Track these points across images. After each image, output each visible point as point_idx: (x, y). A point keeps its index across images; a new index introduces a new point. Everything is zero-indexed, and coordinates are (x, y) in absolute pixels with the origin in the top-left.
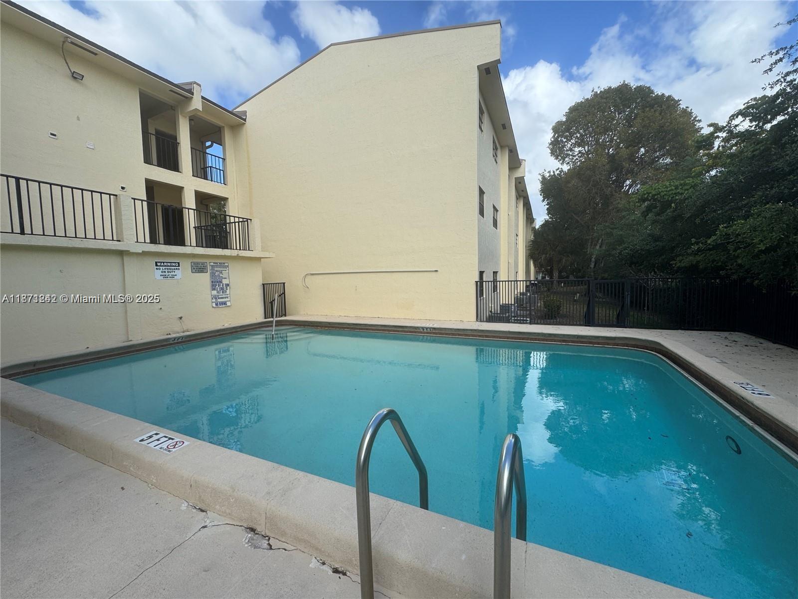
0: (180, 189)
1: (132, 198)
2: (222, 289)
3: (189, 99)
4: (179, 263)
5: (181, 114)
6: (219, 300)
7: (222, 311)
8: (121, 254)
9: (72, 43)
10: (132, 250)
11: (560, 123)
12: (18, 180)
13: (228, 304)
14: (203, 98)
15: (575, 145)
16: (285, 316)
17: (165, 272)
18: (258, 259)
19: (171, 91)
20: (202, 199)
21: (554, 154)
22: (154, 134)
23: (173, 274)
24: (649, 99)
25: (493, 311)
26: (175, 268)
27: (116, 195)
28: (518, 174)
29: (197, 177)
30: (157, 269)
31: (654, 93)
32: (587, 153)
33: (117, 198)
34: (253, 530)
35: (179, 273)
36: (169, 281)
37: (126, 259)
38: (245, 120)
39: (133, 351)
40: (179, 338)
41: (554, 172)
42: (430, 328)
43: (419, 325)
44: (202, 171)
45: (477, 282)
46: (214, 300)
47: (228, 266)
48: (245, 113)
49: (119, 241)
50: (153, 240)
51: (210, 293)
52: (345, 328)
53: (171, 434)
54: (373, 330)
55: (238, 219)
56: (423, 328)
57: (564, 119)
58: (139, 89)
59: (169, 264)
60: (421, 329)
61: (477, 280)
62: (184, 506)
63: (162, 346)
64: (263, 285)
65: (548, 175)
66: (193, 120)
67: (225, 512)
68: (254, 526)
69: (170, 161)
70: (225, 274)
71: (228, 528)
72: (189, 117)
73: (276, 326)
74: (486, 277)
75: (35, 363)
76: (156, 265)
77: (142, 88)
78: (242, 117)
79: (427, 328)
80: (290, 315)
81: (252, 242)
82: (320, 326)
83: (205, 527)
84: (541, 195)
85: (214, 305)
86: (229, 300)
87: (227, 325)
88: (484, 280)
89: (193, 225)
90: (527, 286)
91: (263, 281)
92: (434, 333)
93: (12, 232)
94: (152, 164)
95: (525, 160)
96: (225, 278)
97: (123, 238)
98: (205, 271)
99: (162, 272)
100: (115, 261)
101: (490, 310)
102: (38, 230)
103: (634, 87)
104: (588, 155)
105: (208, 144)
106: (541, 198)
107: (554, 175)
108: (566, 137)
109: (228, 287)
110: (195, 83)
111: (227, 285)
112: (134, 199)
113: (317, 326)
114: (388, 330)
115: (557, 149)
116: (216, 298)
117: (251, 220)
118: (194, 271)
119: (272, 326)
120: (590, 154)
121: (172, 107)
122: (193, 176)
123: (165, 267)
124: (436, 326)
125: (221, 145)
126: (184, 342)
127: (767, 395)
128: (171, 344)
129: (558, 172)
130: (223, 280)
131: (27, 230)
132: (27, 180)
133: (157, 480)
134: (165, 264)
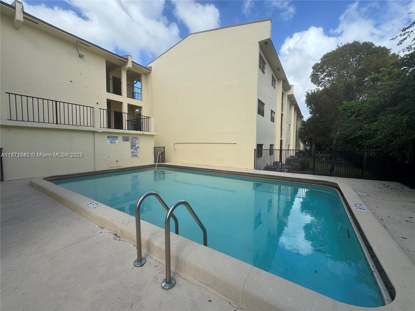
0: (121, 103)
1: (99, 109)
2: (136, 149)
3: (126, 63)
4: (117, 137)
5: (123, 69)
6: (134, 154)
7: (135, 159)
8: (94, 132)
9: (80, 42)
10: (98, 131)
11: (317, 65)
12: (56, 102)
13: (138, 156)
14: (132, 62)
15: (326, 76)
16: (164, 162)
17: (111, 141)
18: (153, 135)
19: (119, 59)
20: (131, 108)
21: (313, 81)
22: (112, 79)
23: (115, 141)
24: (371, 50)
25: (268, 165)
26: (116, 139)
27: (93, 107)
28: (290, 93)
29: (129, 97)
30: (108, 139)
31: (374, 46)
32: (333, 80)
33: (93, 109)
34: (116, 235)
35: (117, 141)
36: (112, 145)
37: (96, 134)
38: (151, 71)
39: (96, 174)
40: (115, 170)
41: (314, 90)
42: (227, 171)
43: (222, 169)
44: (132, 95)
45: (255, 150)
46: (132, 154)
47: (139, 139)
48: (151, 67)
49: (93, 127)
50: (109, 127)
51: (130, 150)
52: (189, 169)
53: (97, 203)
54: (201, 171)
55: (144, 117)
56: (224, 171)
57: (320, 62)
58: (106, 59)
59: (113, 137)
60: (223, 171)
61: (255, 149)
62: (97, 226)
63: (108, 173)
64: (155, 147)
65: (310, 92)
66: (128, 71)
67: (109, 229)
68: (116, 233)
69: (118, 91)
70: (137, 142)
71: (109, 233)
72: (127, 71)
73: (157, 167)
74: (264, 147)
75: (59, 176)
76: (108, 138)
77: (107, 59)
78: (149, 69)
79: (226, 171)
80: (166, 162)
81: (150, 128)
82: (177, 168)
83: (102, 233)
84: (306, 103)
85: (132, 156)
86: (138, 154)
87: (137, 165)
88: (263, 149)
89: (126, 119)
90: (296, 153)
91: (154, 146)
92: (229, 174)
93: (53, 123)
94: (110, 93)
95: (293, 86)
96: (137, 144)
97: (95, 126)
98: (128, 140)
99: (110, 141)
100: (91, 136)
101: (267, 164)
102: (62, 122)
103: (362, 43)
104: (333, 81)
105: (135, 82)
106: (306, 105)
107: (314, 92)
108: (320, 72)
109: (138, 148)
110: (129, 55)
111: (138, 147)
112: (100, 109)
113: (176, 168)
114: (208, 171)
115: (315, 79)
116: (133, 153)
117: (150, 117)
118: (124, 140)
119: (155, 167)
120: (334, 81)
121: (119, 66)
122: (127, 97)
123: (111, 139)
124: (230, 170)
125: (140, 82)
126: (117, 171)
127: (364, 209)
128: (111, 172)
129: (317, 91)
130: (136, 145)
131: (59, 122)
132: (60, 102)
133: (90, 217)
134: (112, 137)
